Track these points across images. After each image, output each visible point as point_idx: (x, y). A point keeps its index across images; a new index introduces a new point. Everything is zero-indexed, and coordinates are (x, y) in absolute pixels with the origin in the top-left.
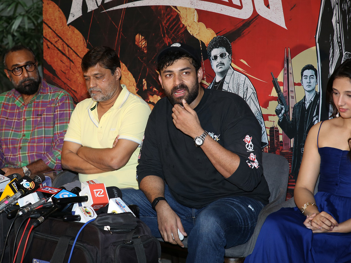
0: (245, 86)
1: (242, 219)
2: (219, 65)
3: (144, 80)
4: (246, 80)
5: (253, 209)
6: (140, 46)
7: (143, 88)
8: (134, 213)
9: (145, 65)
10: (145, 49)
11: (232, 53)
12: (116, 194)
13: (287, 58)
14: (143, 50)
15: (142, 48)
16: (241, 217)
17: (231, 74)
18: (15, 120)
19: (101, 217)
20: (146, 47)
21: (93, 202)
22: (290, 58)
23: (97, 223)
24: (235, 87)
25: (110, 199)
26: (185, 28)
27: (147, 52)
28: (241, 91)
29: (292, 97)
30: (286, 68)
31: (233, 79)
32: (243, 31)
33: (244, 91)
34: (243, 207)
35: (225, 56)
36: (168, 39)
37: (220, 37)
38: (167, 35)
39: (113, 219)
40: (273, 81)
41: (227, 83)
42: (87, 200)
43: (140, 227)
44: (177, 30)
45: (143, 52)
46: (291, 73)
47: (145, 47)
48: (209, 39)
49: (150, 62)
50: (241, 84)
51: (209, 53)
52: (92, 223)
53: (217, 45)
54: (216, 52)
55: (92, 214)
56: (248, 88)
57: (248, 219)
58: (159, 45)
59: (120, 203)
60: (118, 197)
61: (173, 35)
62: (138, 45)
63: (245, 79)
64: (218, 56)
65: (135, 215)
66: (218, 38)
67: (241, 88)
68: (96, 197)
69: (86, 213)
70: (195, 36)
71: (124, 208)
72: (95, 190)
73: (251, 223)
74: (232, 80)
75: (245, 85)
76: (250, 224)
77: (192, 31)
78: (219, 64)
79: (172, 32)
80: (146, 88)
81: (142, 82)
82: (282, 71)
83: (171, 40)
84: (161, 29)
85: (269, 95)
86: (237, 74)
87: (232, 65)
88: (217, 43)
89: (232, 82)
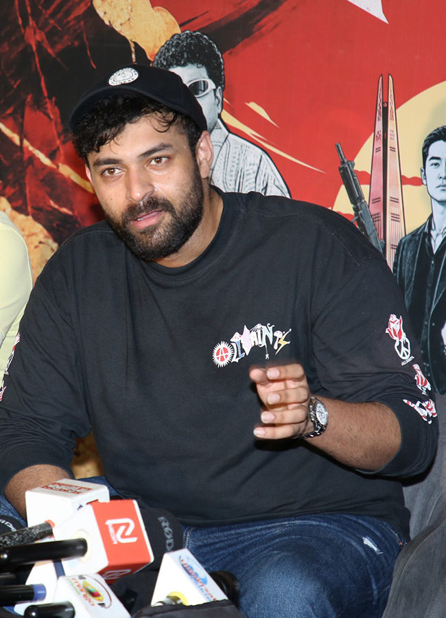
0: (260, 179)
4: (262, 163)
11: (224, 84)
13: (383, 103)
17: (221, 144)
22: (391, 106)
24: (230, 182)
26: (89, 4)
29: (395, 218)
30: (381, 133)
31: (227, 158)
32: (259, 21)
35: (204, 91)
36: (35, 32)
37: (191, 36)
38: (33, 19)
40: (340, 169)
44: (65, 8)
46: (393, 149)
48: (160, 38)
50: (247, 175)
53: (182, 57)
56: (269, 184)
57: (372, 576)
58: (8, 49)
61: (52, 22)
63: (261, 160)
66: (187, 38)
67: (247, 183)
70: (118, 28)
73: (377, 588)
74: (223, 160)
75: (261, 177)
76: (375, 592)
77: (108, 12)
79: (50, 11)
82: (370, 141)
83: (46, 35)
84: (16, 2)
85: (330, 208)
86: (236, 143)
87: (223, 117)
88: (181, 53)
89: (222, 167)
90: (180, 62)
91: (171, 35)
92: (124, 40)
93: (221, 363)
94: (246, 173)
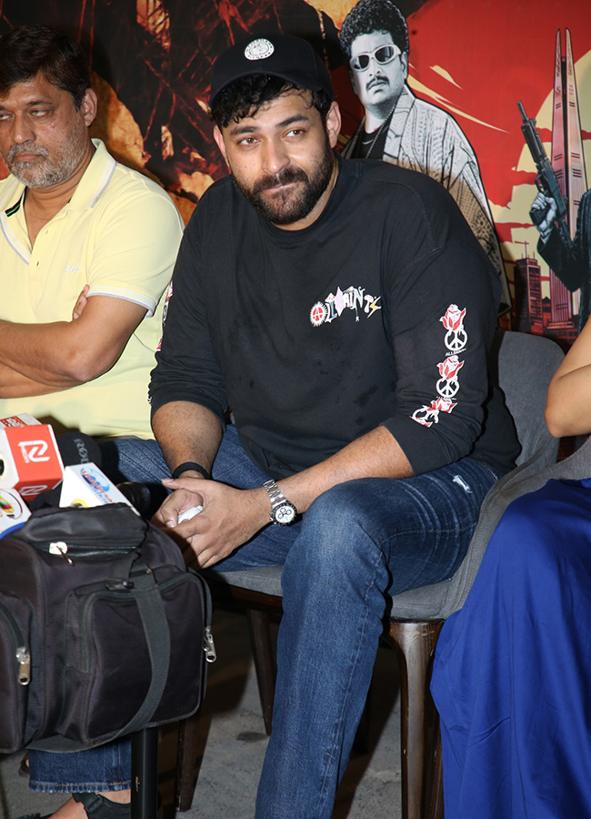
0: (447, 143)
1: (433, 510)
2: (375, 82)
3: (164, 128)
4: (448, 126)
5: (466, 488)
6: (151, 27)
7: (164, 153)
8: (135, 506)
9: (168, 85)
10: (164, 38)
11: (409, 49)
12: (83, 454)
13: (562, 58)
14: (159, 42)
15: (156, 35)
16: (430, 506)
17: (409, 110)
19: (40, 517)
20: (167, 32)
21: (19, 476)
22: (569, 60)
23: (29, 536)
24: (419, 148)
25: (67, 468)
27: (171, 47)
28: (436, 158)
29: (577, 173)
30: (561, 89)
31: (414, 123)
33: (445, 157)
35: (390, 57)
36: (228, 7)
39: (75, 524)
40: (523, 128)
41: (397, 136)
42: (1, 472)
43: (152, 542)
45: (159, 46)
46: (572, 104)
47: (164, 32)
48: (346, 6)
49: (180, 75)
50: (435, 139)
51: (345, 49)
52: (16, 534)
53: (368, 24)
54: (363, 45)
55: (16, 511)
56: (456, 148)
58: (204, 26)
59: (94, 479)
60: (90, 461)
62: (144, 25)
63: (447, 124)
64: (372, 56)
65: (138, 510)
66: (371, 4)
67: (435, 148)
68: (27, 461)
71: (107, 493)
72: (22, 444)
74: (411, 126)
75: (447, 140)
76: (457, 526)
78: (374, 80)
80: (172, 153)
81: (160, 134)
82: (549, 99)
83: (239, 9)
85: (514, 169)
86: (423, 107)
87: (409, 82)
88: (367, 20)
89: (410, 133)
90: (366, 28)
91: (356, 3)
92: (312, 10)
93: (317, 323)
94: (433, 137)
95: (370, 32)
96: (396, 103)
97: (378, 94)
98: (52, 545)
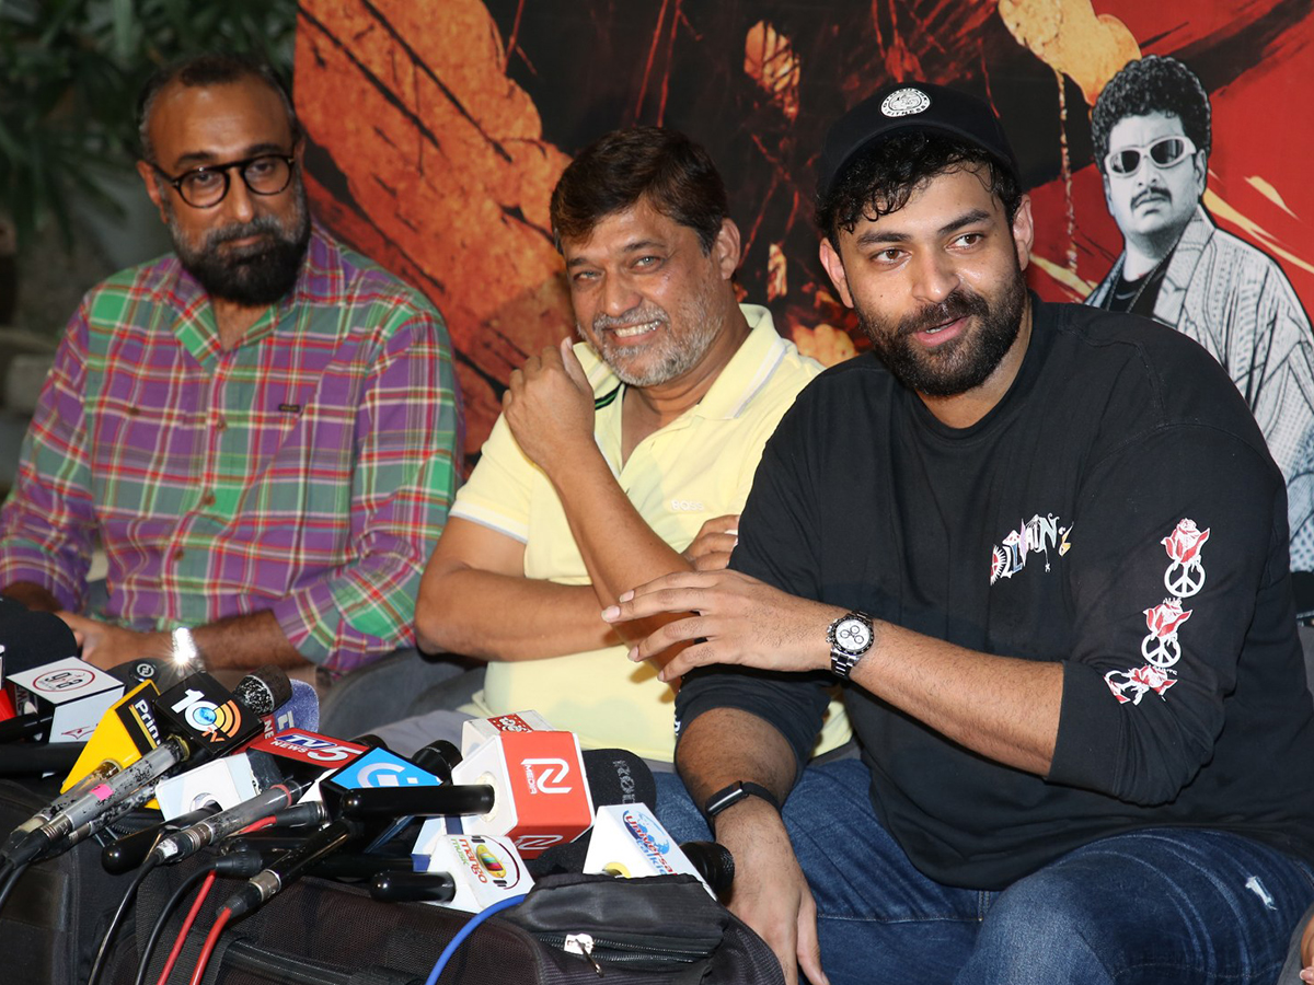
0: (1265, 306)
1: (1207, 936)
2: (1147, 197)
3: (774, 249)
4: (1269, 279)
5: (1267, 900)
6: (768, 81)
7: (770, 290)
8: (708, 883)
9: (787, 177)
10: (788, 99)
11: (1210, 145)
12: (626, 786)
14: (779, 105)
15: (774, 93)
16: (1204, 929)
17: (1201, 247)
18: (170, 419)
19: (553, 888)
20: (793, 91)
21: (518, 815)
23: (531, 918)
24: (1215, 312)
25: (601, 808)
26: (992, 11)
27: (799, 115)
28: (1244, 332)
31: (1210, 270)
32: (1270, 40)
33: (1259, 331)
34: (1221, 886)
35: (1177, 157)
36: (902, 57)
37: (1158, 64)
38: (900, 35)
39: (610, 904)
41: (1178, 289)
42: (488, 807)
43: (734, 947)
44: (953, 17)
45: (778, 112)
47: (789, 92)
48: (1106, 67)
49: (809, 162)
50: (1244, 299)
51: (1098, 138)
52: (510, 914)
53: (1142, 99)
54: (1132, 132)
55: (509, 874)
56: (1279, 316)
57: (1242, 943)
59: (645, 830)
60: (638, 800)
61: (930, 39)
62: (756, 76)
63: (1266, 275)
64: (1145, 152)
65: (715, 891)
66: (1151, 67)
67: (1242, 314)
68: (534, 792)
69: (482, 868)
70: (1037, 50)
71: (664, 856)
72: (528, 762)
73: (1250, 964)
74: (1204, 274)
75: (1266, 303)
76: (1247, 969)
77: (1024, 23)
78: (1145, 192)
79: (927, 22)
80: (784, 291)
81: (766, 257)
83: (920, 61)
84: (874, 6)
86: (1227, 245)
87: (1206, 201)
88: (1142, 92)
89: (1202, 285)
90: (1139, 107)
91: (1124, 63)
92: (1047, 71)
94: (1241, 296)
95: (1145, 113)
96: (1181, 234)
97: (1151, 217)
98: (569, 937)
